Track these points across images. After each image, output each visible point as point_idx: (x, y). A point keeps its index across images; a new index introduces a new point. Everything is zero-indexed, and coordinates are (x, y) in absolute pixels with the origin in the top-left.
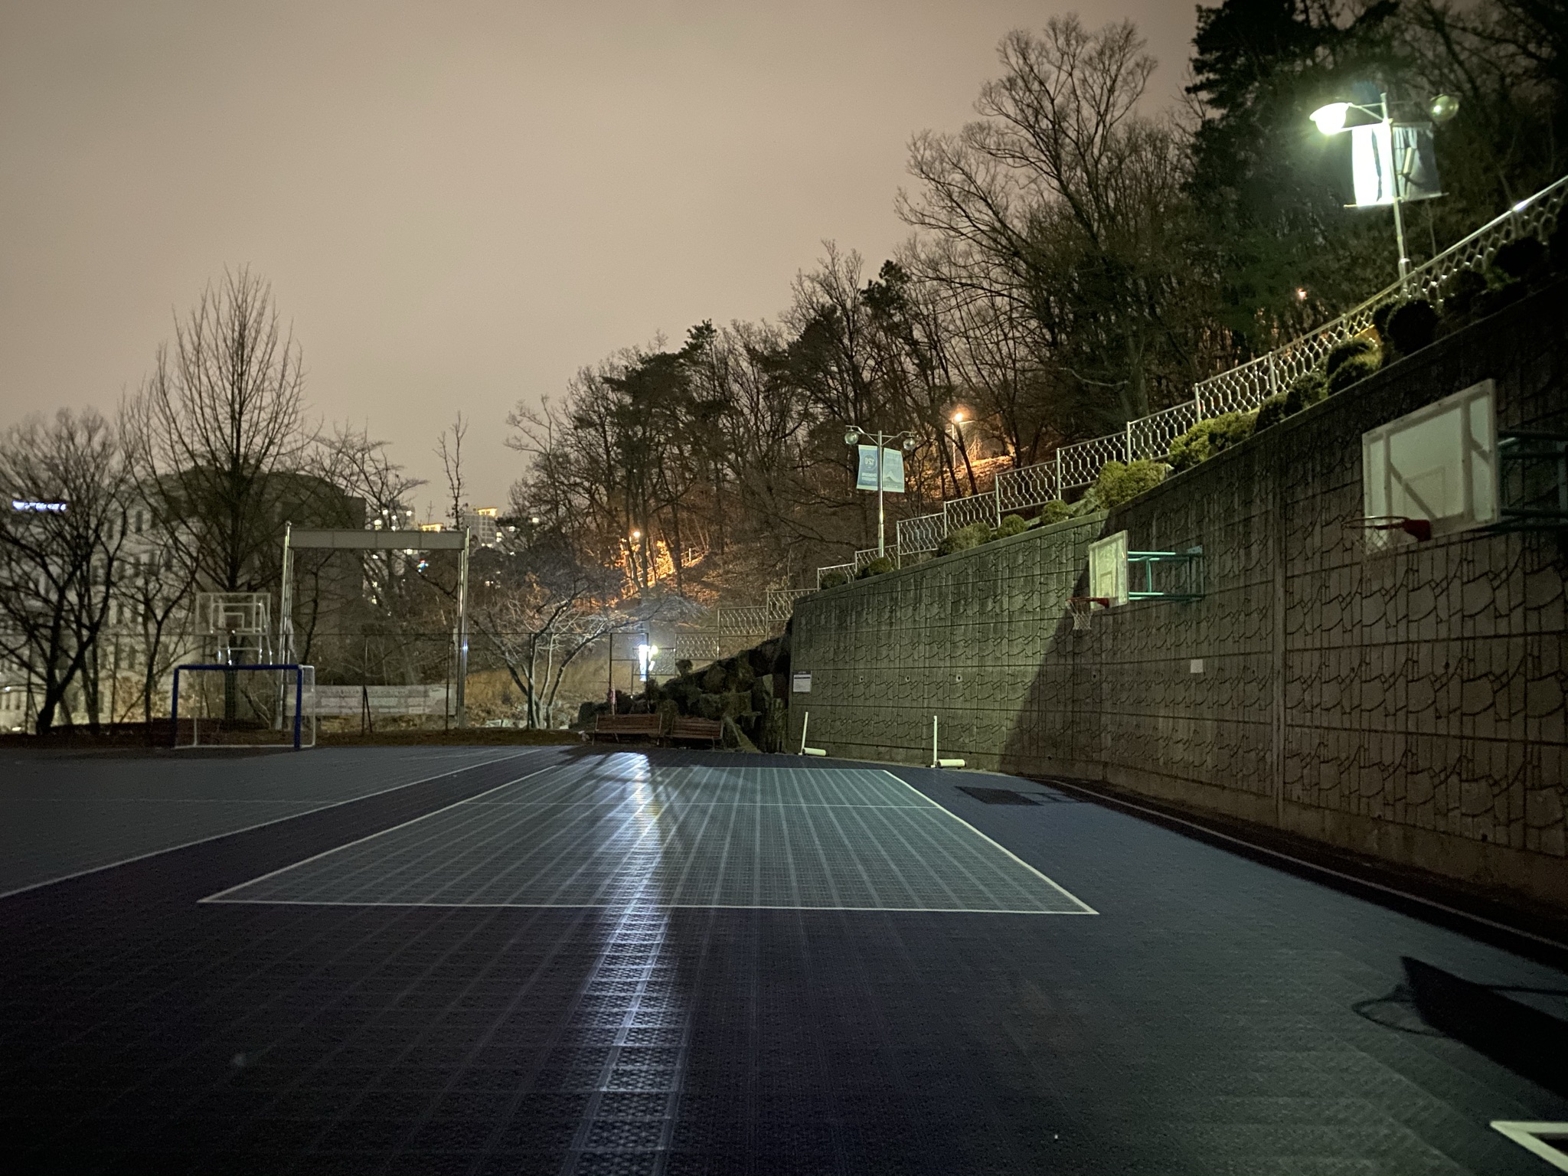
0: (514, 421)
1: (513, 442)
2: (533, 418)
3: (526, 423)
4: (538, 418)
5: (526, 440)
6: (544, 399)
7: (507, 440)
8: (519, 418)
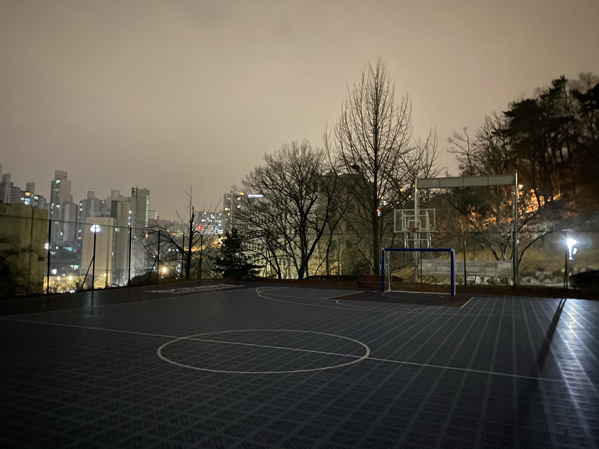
0: (450, 140)
1: (450, 150)
2: (460, 138)
3: (456, 141)
4: (462, 138)
5: (457, 148)
6: (465, 129)
7: (448, 150)
8: (453, 139)
